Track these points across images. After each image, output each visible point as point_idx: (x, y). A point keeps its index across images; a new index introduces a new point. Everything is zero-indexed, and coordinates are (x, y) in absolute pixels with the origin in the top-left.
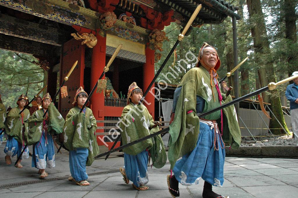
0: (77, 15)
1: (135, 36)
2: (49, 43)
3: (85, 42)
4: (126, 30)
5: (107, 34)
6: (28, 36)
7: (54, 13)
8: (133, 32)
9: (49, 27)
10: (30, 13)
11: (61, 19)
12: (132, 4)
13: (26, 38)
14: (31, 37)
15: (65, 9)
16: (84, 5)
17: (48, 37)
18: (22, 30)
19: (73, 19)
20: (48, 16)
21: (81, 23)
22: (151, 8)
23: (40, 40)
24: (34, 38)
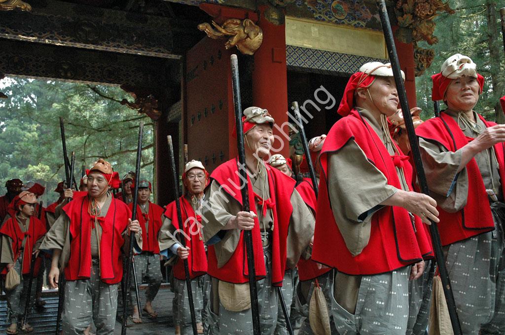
1: (358, 13)
2: (153, 54)
3: (233, 41)
5: (286, 17)
6: (105, 43)
8: (353, 3)
9: (149, 17)
13: (100, 48)
14: (111, 43)
17: (147, 40)
18: (89, 32)
23: (131, 49)
24: (118, 46)
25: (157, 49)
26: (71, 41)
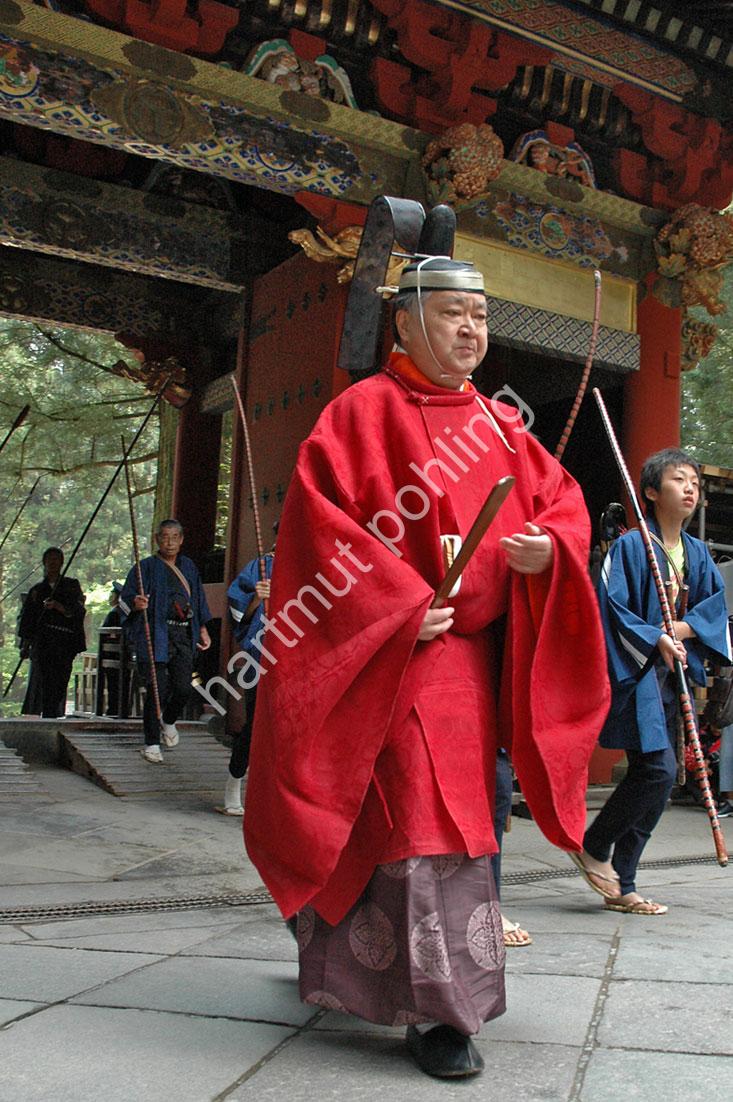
0: (316, 143)
1: (588, 241)
2: (189, 279)
4: (546, 209)
5: (456, 234)
6: (99, 248)
7: (216, 140)
8: (580, 220)
9: (188, 206)
10: (108, 142)
11: (244, 164)
12: (578, 83)
13: (88, 258)
14: (111, 251)
15: (262, 117)
16: (349, 94)
17: (182, 250)
18: (70, 225)
19: (303, 164)
20: (187, 152)
21: (334, 180)
22: (670, 101)
23: (148, 265)
24: (125, 257)
25: (197, 271)
26: (34, 240)
